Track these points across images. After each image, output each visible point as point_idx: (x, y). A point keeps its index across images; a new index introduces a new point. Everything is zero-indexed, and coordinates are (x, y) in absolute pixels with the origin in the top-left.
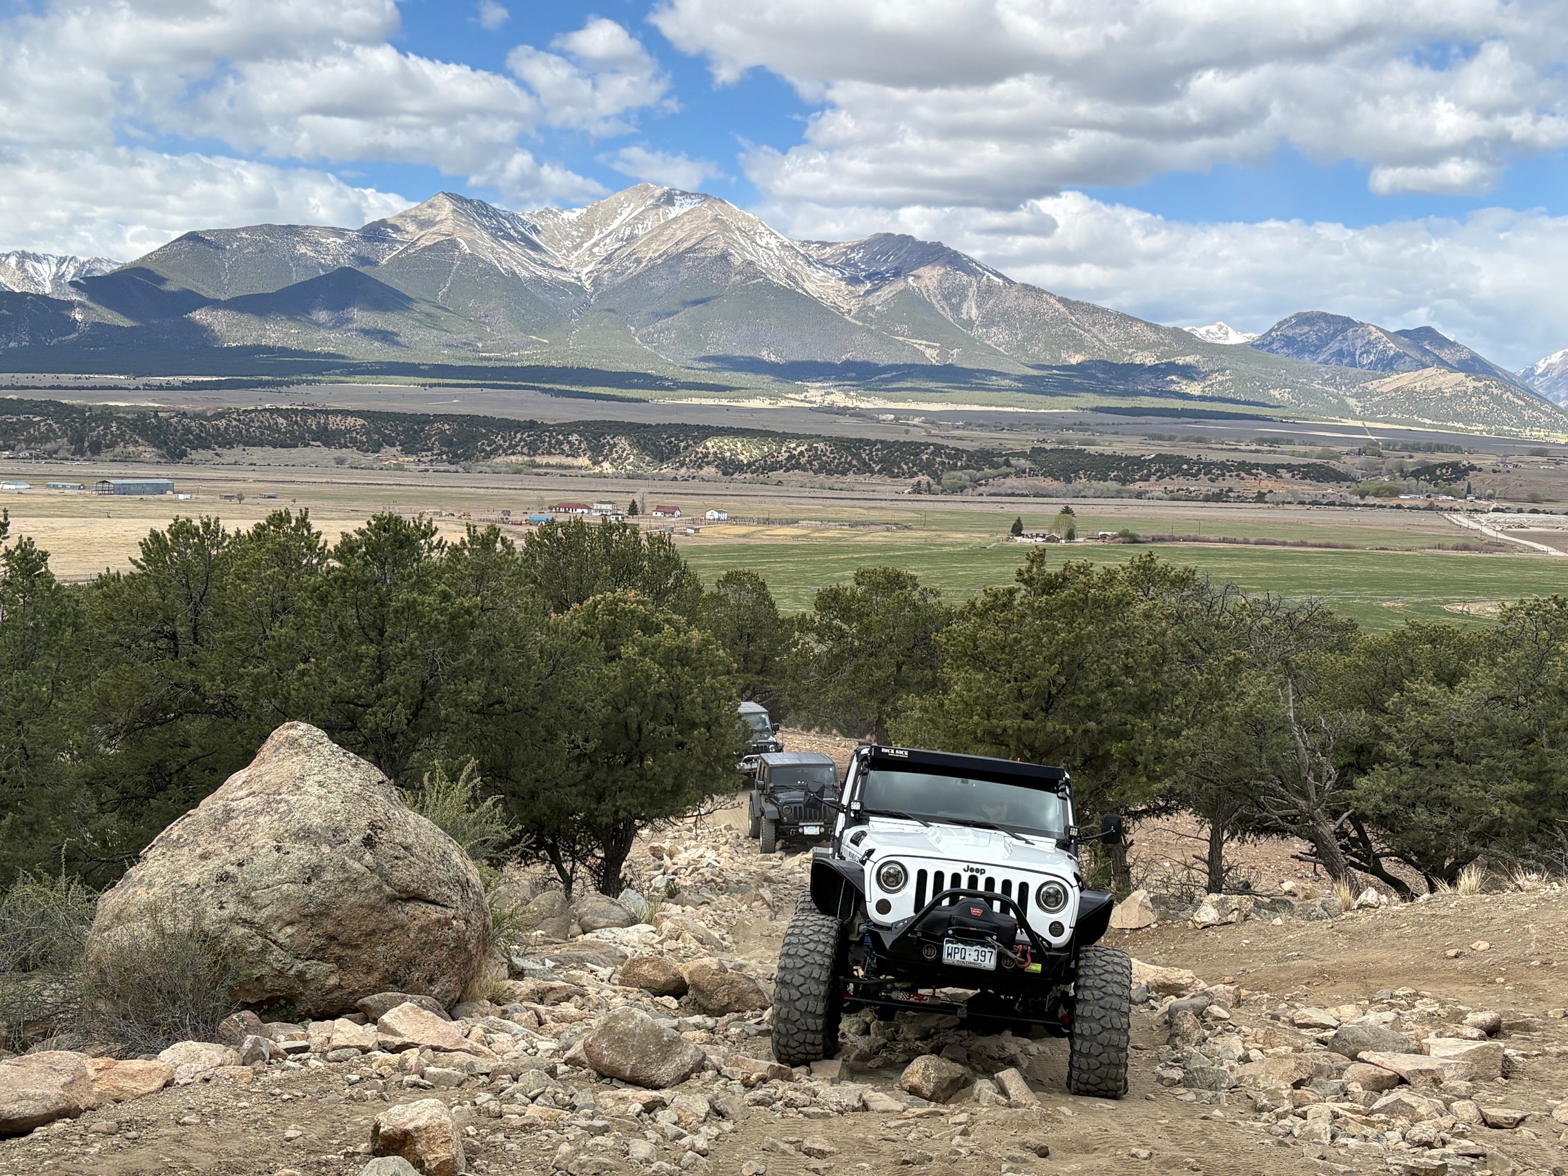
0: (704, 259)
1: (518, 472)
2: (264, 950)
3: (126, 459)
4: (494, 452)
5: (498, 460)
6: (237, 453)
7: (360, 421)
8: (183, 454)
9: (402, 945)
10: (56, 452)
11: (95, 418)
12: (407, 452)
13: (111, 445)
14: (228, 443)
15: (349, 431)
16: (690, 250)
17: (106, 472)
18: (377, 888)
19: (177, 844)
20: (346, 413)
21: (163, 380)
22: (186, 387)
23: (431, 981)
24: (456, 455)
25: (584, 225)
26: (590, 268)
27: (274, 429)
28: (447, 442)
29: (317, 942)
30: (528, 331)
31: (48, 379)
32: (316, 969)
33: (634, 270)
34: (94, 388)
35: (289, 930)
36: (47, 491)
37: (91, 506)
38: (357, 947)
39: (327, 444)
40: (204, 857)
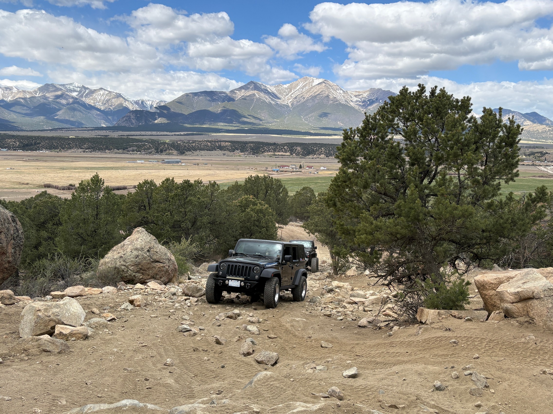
0: (322, 97)
1: (271, 157)
2: (127, 271)
3: (169, 154)
4: (264, 151)
5: (265, 154)
6: (198, 152)
7: (229, 144)
8: (184, 153)
9: (155, 271)
10: (151, 152)
11: (161, 143)
12: (242, 152)
13: (166, 150)
14: (195, 150)
15: (226, 146)
16: (318, 94)
17: (164, 158)
18: (150, 260)
19: (114, 251)
20: (226, 141)
21: (179, 133)
22: (184, 135)
23: (161, 278)
24: (254, 152)
25: (289, 88)
26: (291, 100)
27: (207, 146)
28: (252, 149)
29: (138, 270)
30: (274, 118)
31: (149, 133)
32: (137, 275)
33: (303, 100)
34: (161, 135)
35: (132, 267)
36: (149, 163)
37: (160, 167)
38: (146, 271)
39: (221, 150)
40: (118, 253)
